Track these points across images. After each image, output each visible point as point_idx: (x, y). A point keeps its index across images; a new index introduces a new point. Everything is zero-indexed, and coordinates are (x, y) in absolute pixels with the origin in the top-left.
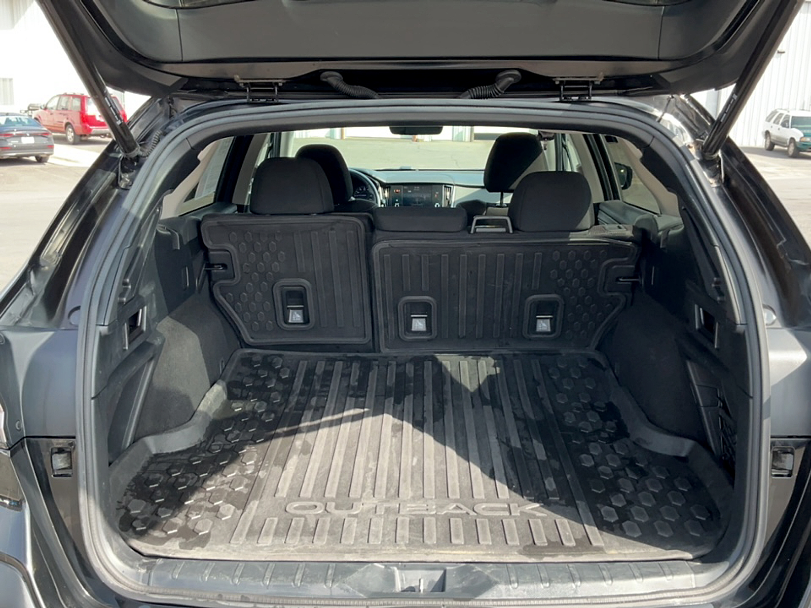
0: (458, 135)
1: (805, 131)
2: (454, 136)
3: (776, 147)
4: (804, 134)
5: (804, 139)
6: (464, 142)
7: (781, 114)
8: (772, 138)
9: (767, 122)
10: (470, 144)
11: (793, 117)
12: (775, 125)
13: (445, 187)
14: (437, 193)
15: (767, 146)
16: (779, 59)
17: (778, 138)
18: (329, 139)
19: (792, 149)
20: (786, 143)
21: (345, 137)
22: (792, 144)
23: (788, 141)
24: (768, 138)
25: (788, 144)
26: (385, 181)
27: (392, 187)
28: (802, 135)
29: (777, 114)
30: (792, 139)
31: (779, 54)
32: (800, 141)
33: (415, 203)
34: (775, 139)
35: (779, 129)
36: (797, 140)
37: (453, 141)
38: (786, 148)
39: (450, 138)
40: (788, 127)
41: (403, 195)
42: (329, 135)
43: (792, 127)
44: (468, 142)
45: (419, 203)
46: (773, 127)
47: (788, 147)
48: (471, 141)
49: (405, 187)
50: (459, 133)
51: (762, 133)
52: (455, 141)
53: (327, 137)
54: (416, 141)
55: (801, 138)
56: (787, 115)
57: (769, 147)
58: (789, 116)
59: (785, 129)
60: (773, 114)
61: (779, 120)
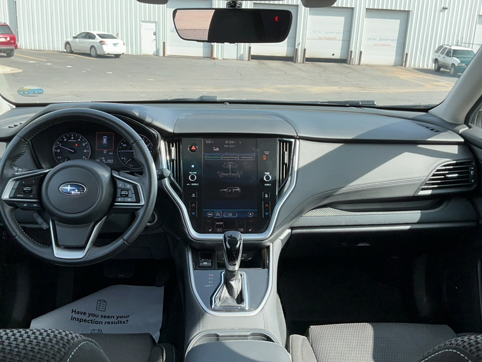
0: (240, 56)
1: (461, 59)
2: (238, 57)
3: (442, 69)
4: (461, 61)
5: (460, 65)
6: (245, 60)
7: (446, 48)
8: (439, 63)
9: (435, 53)
10: (249, 62)
11: (453, 50)
12: (441, 55)
13: (280, 141)
14: (267, 153)
15: (436, 69)
16: (444, 12)
17: (443, 63)
18: (156, 56)
19: (452, 71)
20: (449, 67)
21: (166, 55)
22: (453, 68)
23: (450, 66)
24: (437, 63)
25: (450, 67)
26: (171, 130)
27: (184, 140)
28: (459, 62)
29: (443, 48)
30: (453, 65)
31: (444, 10)
32: (458, 66)
33: (227, 170)
34: (441, 64)
35: (444, 58)
36: (456, 65)
37: (237, 59)
38: (448, 71)
39: (236, 58)
40: (450, 57)
41: (204, 156)
42: (155, 54)
43: (453, 57)
44: (247, 61)
45: (233, 171)
46: (440, 56)
47: (450, 69)
48: (249, 60)
49: (209, 142)
50: (241, 55)
51: (433, 60)
52: (239, 60)
53: (154, 55)
54: (213, 59)
55: (459, 64)
56: (449, 49)
57: (437, 69)
58: (451, 49)
59: (448, 58)
60: (440, 48)
61: (444, 52)
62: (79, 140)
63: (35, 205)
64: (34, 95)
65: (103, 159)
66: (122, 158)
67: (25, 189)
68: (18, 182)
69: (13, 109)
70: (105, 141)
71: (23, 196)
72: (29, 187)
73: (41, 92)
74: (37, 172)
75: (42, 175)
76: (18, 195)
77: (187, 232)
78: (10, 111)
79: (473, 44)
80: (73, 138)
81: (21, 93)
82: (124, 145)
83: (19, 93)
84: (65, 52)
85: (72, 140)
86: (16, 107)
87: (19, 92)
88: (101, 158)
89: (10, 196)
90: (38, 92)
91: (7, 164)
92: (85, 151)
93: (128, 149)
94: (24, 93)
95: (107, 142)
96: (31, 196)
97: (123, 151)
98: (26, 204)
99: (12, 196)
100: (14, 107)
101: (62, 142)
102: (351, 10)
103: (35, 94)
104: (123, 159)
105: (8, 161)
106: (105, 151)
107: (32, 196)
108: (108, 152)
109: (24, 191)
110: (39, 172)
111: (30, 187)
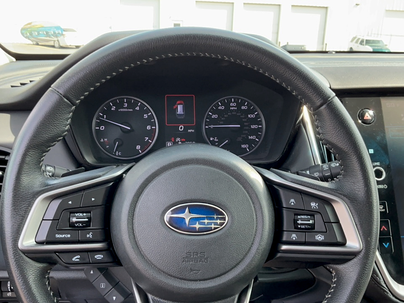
1: (373, 47)
4: (374, 49)
7: (359, 39)
9: (351, 42)
11: (366, 40)
12: (355, 44)
29: (357, 38)
31: (357, 6)
35: (358, 46)
40: (363, 45)
43: (366, 45)
56: (362, 39)
58: (364, 39)
59: (362, 46)
60: (354, 38)
61: (358, 41)
62: (138, 108)
63: (99, 257)
64: (48, 38)
65: (178, 141)
66: (211, 139)
67: (74, 220)
68: (56, 204)
69: (13, 62)
70: (180, 109)
71: (69, 236)
72: (83, 212)
73: (59, 33)
74: (100, 176)
75: (111, 184)
76: (57, 236)
77: (385, 286)
78: (8, 63)
79: (381, 35)
80: (126, 105)
81: (27, 34)
82: (214, 116)
83: (22, 34)
84: (31, 44)
85: (125, 108)
86: (17, 60)
87: (23, 32)
88: (175, 140)
89: (39, 239)
90: (55, 33)
91: (28, 159)
92: (149, 128)
93: (221, 123)
94: (31, 34)
95: (183, 112)
96: (88, 236)
97: (212, 126)
98: (79, 257)
99: (43, 237)
100: (14, 60)
101: (108, 112)
102: (278, 7)
103: (49, 36)
104: (213, 140)
105: (31, 153)
106: (181, 128)
107: (90, 236)
108: (186, 128)
109: (72, 225)
110: (103, 175)
111: (86, 212)
